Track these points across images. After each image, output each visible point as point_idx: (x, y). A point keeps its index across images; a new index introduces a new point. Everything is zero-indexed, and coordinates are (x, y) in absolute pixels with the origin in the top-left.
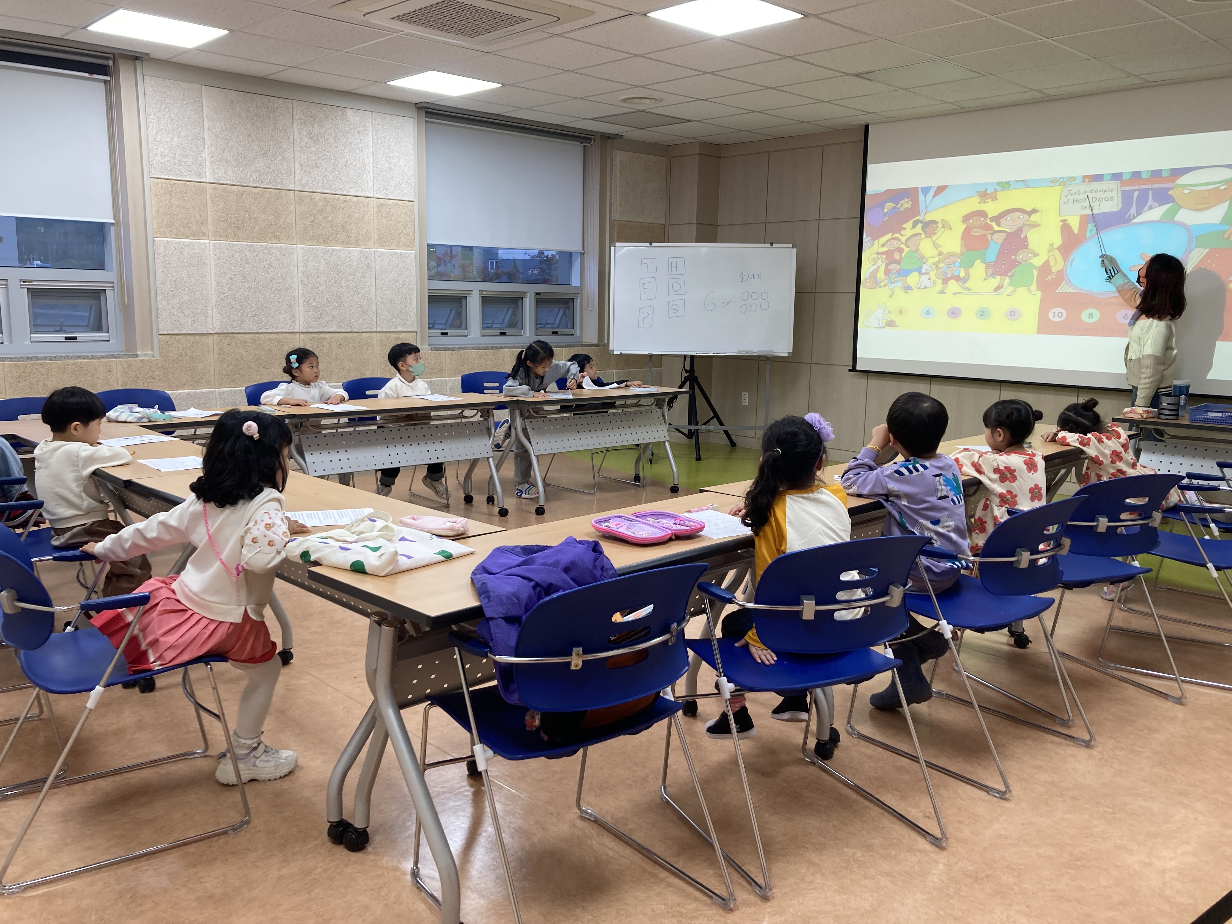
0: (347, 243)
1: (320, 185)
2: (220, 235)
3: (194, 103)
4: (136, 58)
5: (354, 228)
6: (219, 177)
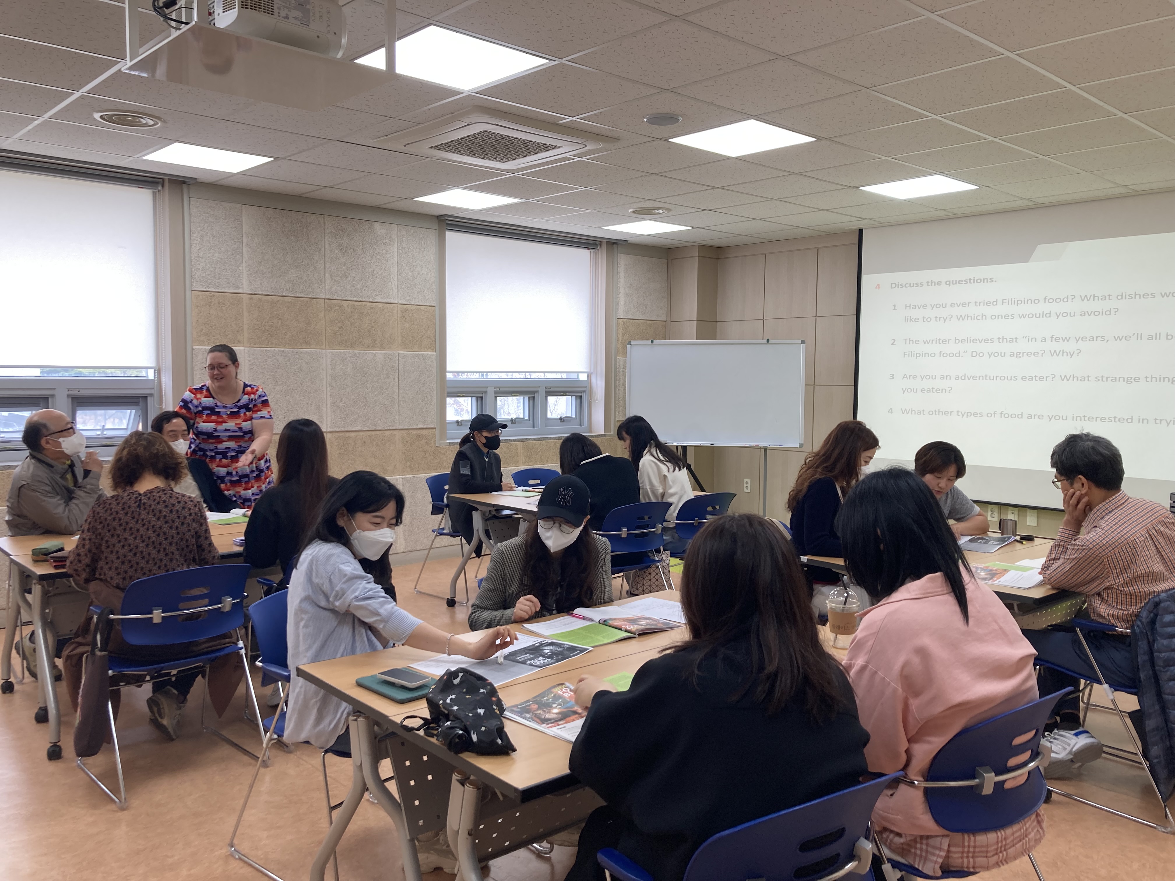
0: (372, 346)
1: (349, 293)
2: (253, 342)
3: (235, 220)
4: (184, 182)
5: (379, 332)
6: (256, 288)
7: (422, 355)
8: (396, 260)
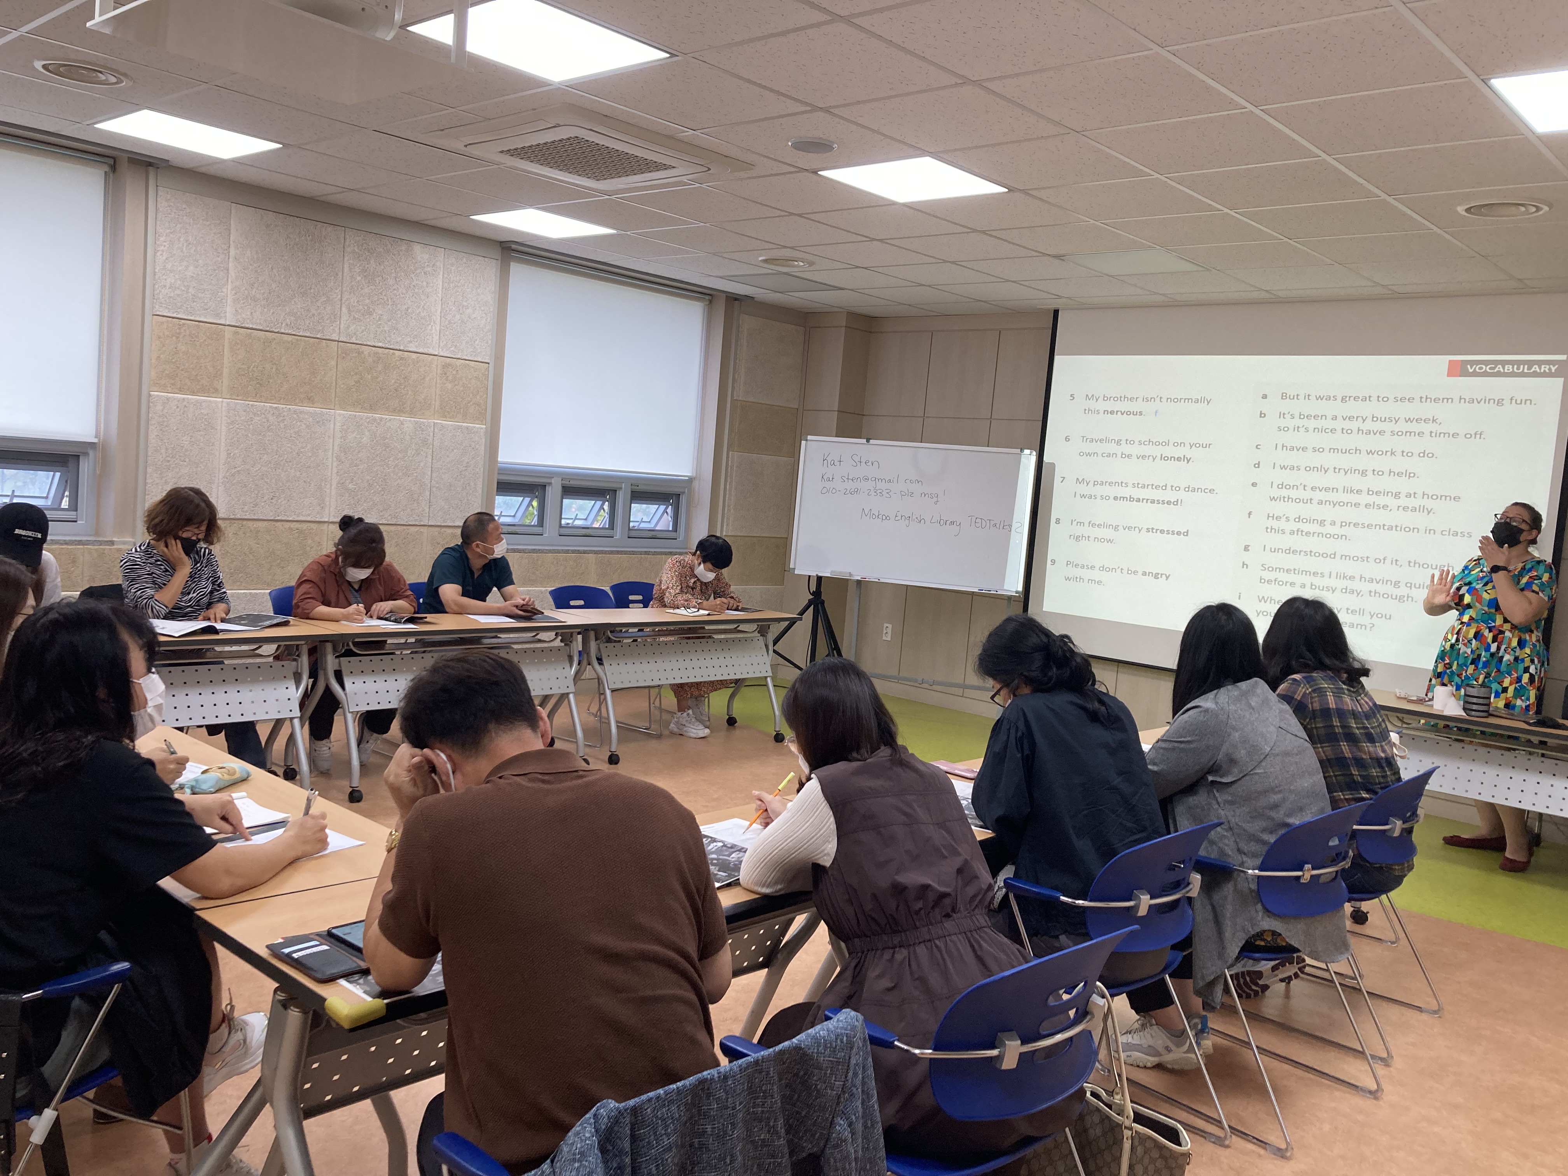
0: (400, 411)
1: (372, 336)
2: (235, 392)
3: (219, 224)
4: (150, 164)
5: (410, 393)
6: (244, 319)
7: (467, 428)
8: (440, 295)
